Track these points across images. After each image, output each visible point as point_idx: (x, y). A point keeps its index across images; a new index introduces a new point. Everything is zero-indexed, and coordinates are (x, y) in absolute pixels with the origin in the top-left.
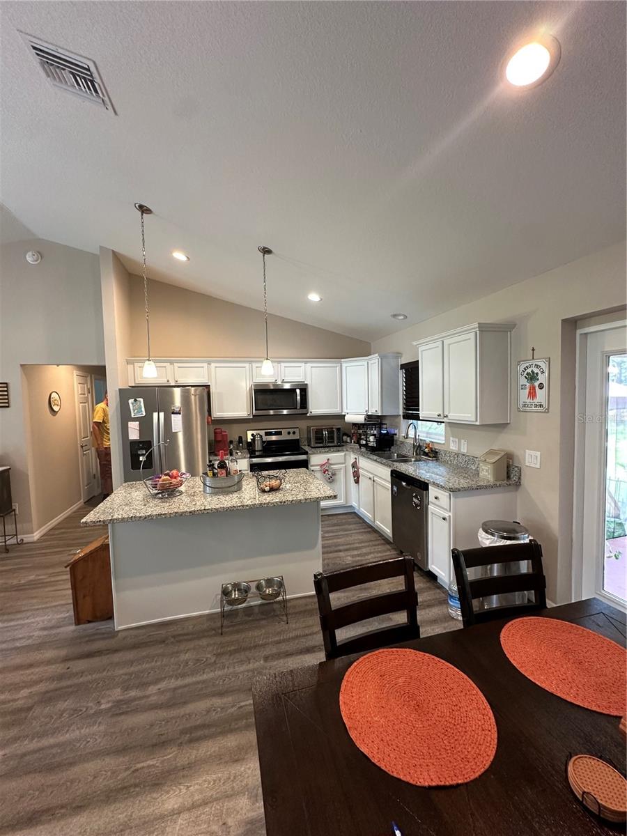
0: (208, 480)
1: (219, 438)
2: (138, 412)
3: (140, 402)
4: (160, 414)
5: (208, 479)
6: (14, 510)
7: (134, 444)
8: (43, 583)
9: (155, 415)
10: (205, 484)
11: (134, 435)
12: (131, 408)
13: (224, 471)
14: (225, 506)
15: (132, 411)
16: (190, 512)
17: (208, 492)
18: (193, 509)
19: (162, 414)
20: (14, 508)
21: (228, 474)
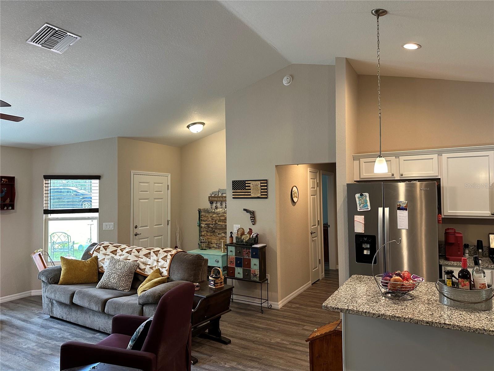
0: (446, 290)
1: (452, 240)
2: (364, 206)
3: (366, 196)
4: (385, 209)
5: (445, 287)
6: (267, 280)
7: (359, 236)
8: (286, 348)
9: (380, 210)
10: (441, 293)
11: (359, 228)
12: (358, 202)
13: (467, 283)
14: (472, 325)
15: (358, 205)
16: (427, 323)
17: (446, 303)
18: (430, 320)
19: (387, 210)
20: (267, 278)
21: (472, 287)
